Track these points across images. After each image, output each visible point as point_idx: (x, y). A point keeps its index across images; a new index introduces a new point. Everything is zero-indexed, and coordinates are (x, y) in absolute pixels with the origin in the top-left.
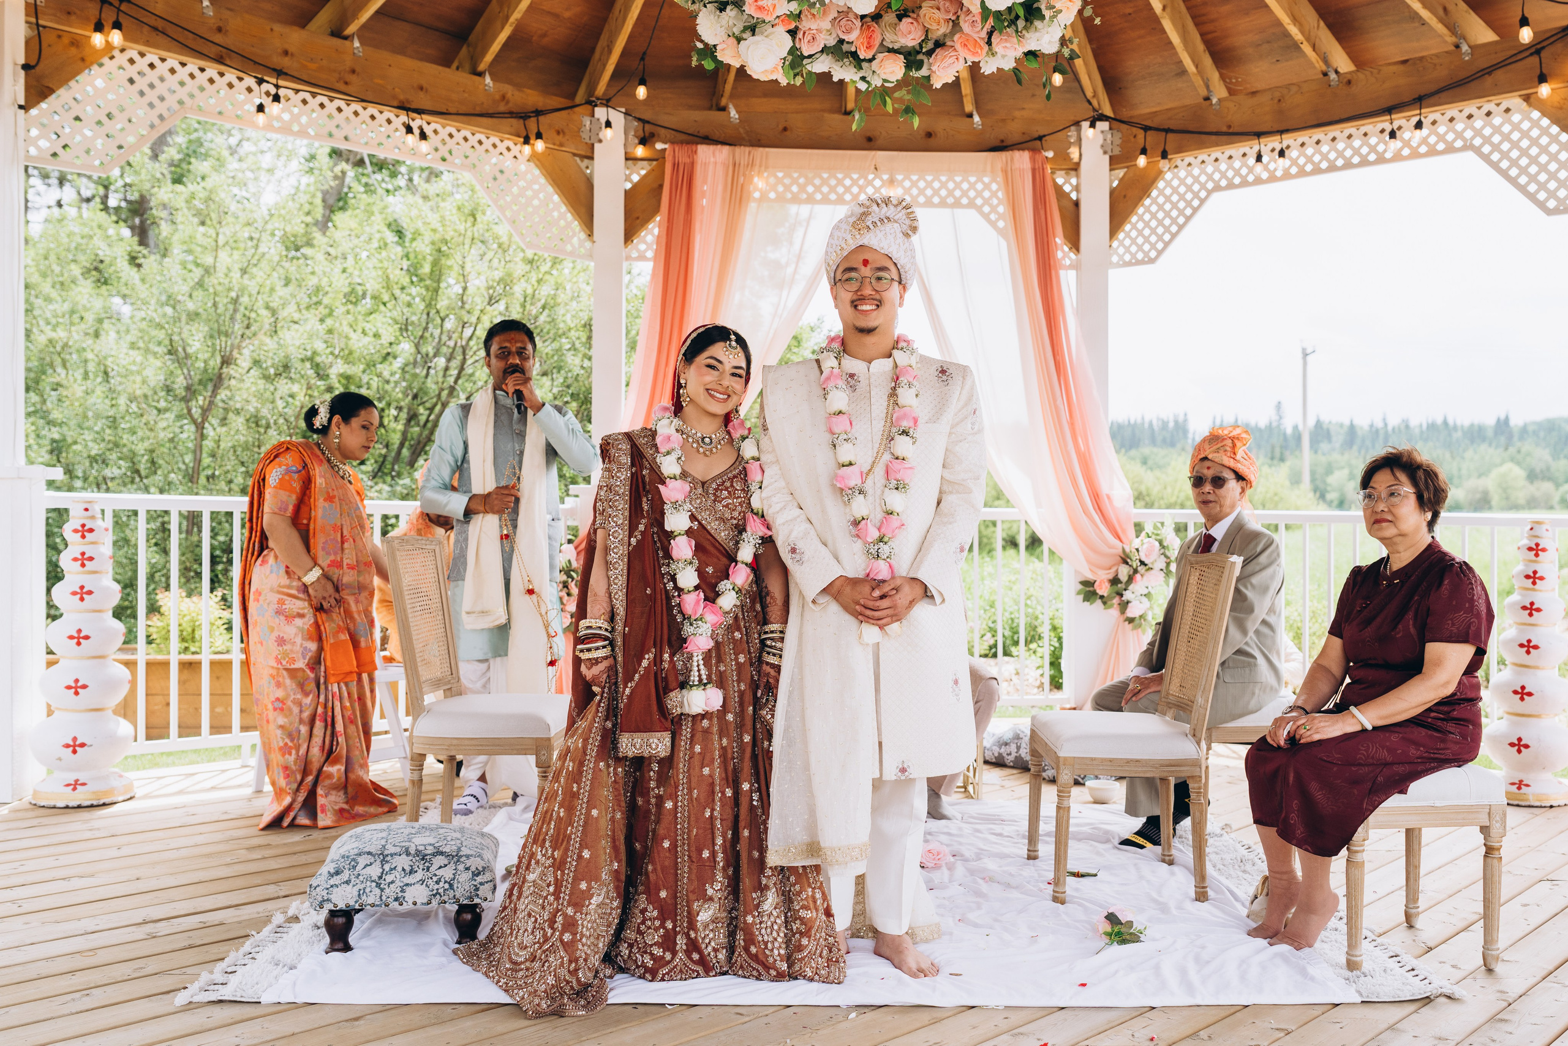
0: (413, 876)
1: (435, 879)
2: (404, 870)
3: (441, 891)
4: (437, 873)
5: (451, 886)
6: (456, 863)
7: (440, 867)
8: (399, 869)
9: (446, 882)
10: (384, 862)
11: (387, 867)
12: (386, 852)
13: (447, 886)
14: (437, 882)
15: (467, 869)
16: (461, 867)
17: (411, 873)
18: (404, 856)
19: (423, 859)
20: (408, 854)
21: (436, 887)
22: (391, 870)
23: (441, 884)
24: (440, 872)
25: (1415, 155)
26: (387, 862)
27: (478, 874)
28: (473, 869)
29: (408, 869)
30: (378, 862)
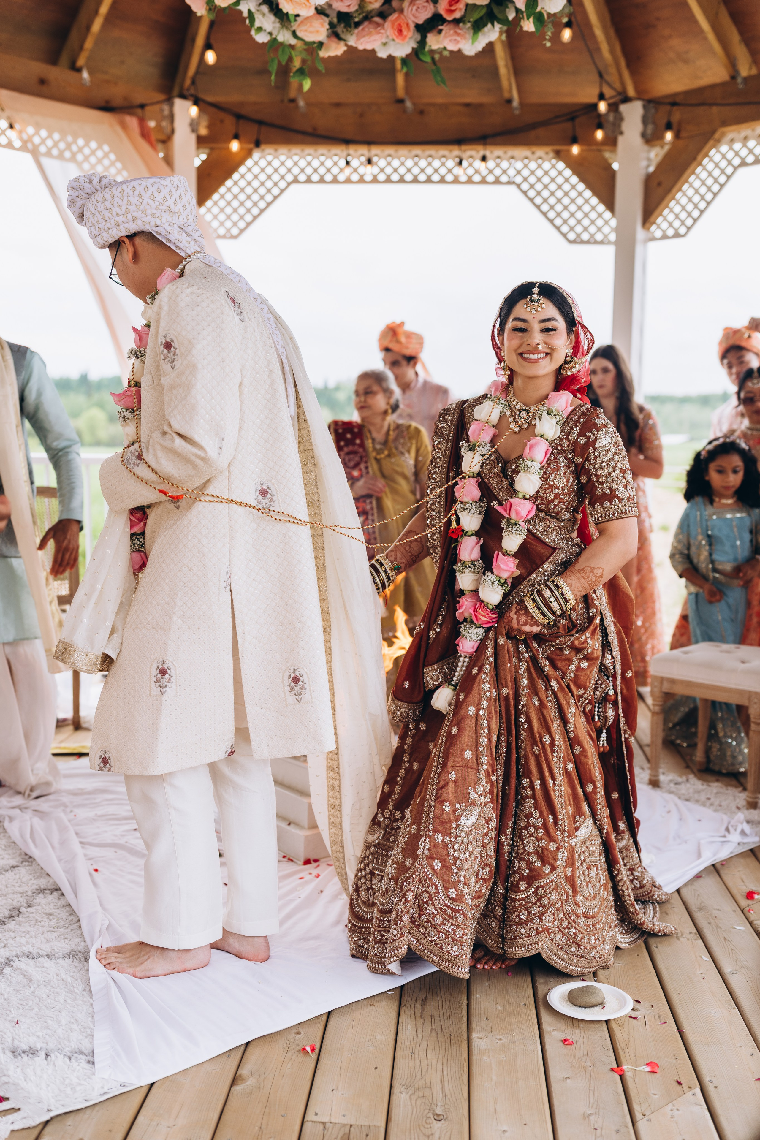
25: (470, 181)
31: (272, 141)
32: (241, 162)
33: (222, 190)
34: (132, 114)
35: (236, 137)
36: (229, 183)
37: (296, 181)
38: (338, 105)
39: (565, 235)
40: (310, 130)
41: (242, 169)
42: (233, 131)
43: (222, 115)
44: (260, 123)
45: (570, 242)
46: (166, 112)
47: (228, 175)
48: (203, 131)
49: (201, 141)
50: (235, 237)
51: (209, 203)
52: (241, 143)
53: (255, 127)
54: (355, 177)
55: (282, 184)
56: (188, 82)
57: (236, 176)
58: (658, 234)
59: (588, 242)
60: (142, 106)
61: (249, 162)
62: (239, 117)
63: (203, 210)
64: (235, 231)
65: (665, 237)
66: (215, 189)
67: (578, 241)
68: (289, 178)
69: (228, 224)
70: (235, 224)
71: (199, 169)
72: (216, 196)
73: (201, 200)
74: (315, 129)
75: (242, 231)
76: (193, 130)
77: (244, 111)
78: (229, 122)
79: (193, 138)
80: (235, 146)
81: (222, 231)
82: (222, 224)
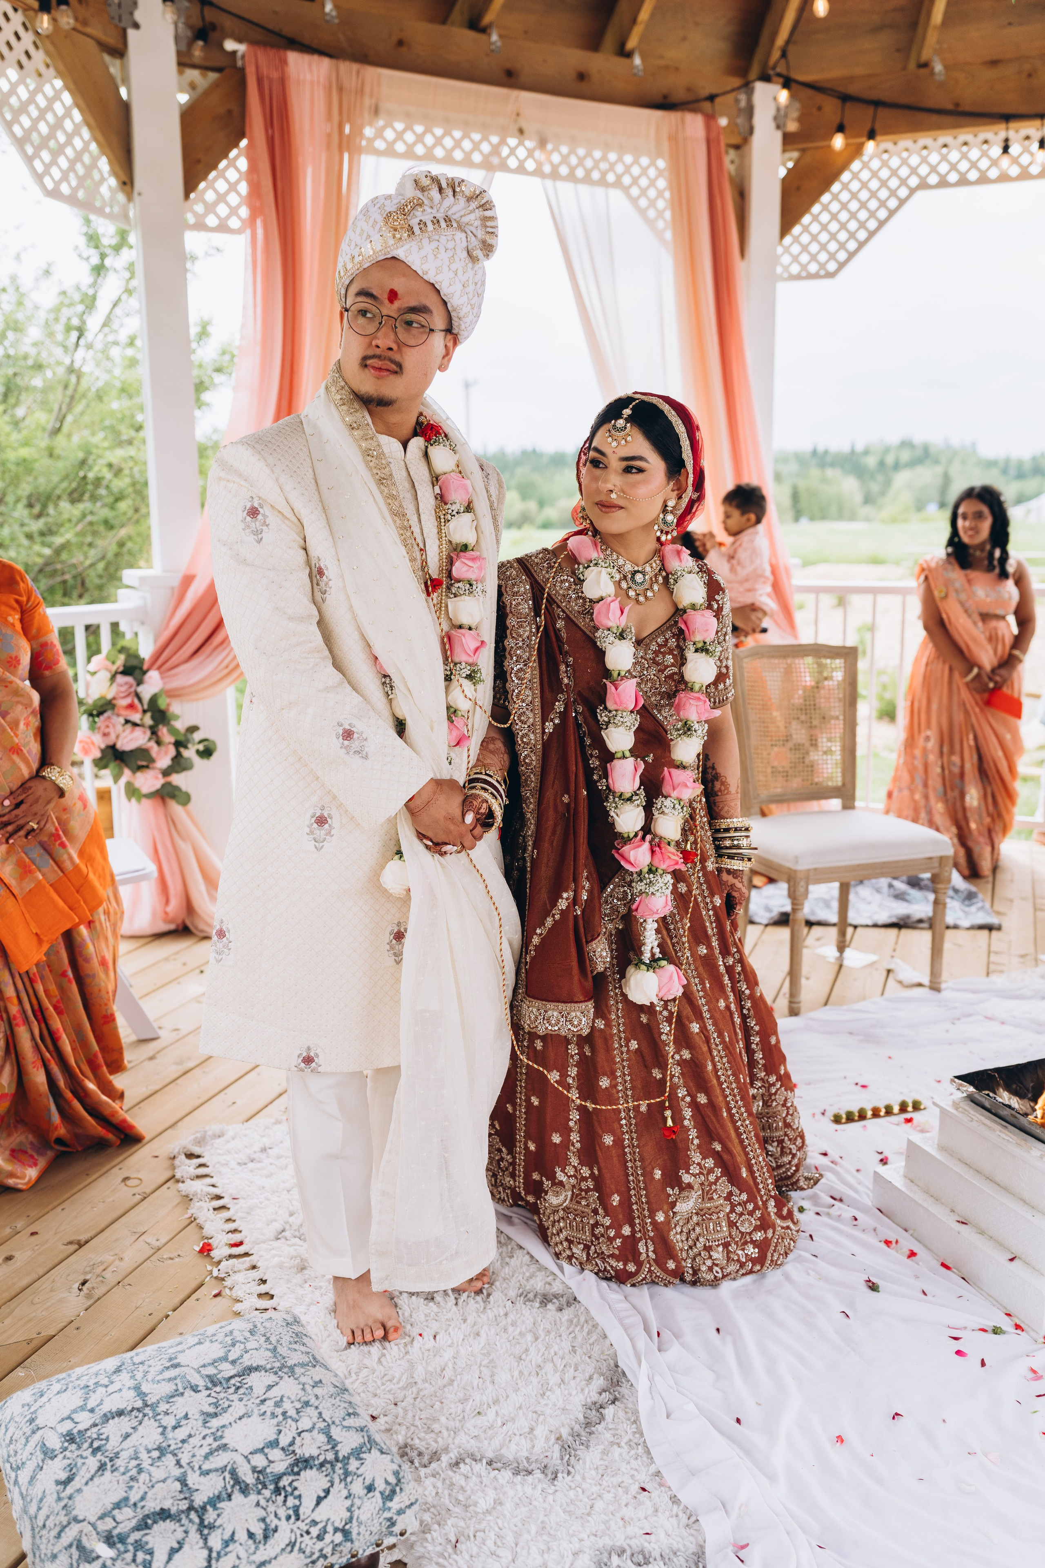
0: (271, 1542)
1: (315, 1531)
2: (251, 1535)
3: (328, 1550)
4: (316, 1516)
5: (346, 1533)
6: (343, 1480)
7: (319, 1500)
8: (241, 1536)
9: (336, 1530)
10: (205, 1528)
11: (215, 1542)
12: (199, 1500)
13: (339, 1537)
14: (320, 1538)
15: (370, 1488)
16: (357, 1488)
17: (266, 1537)
18: (237, 1497)
19: (277, 1491)
20: (245, 1490)
21: (320, 1545)
22: (226, 1543)
23: (328, 1538)
24: (321, 1515)
26: (211, 1527)
27: (393, 1492)
28: (380, 1485)
29: (258, 1529)
30: (194, 1536)
31: (893, 130)
32: (845, 167)
33: (816, 208)
34: (694, 111)
35: (841, 129)
36: (826, 198)
37: (924, 185)
38: (994, 63)
40: (950, 106)
41: (846, 176)
42: (836, 121)
43: (820, 98)
44: (877, 104)
46: (743, 104)
47: (826, 186)
48: (792, 127)
49: (789, 140)
50: (831, 275)
51: (797, 230)
52: (846, 138)
53: (870, 110)
54: (1014, 171)
55: (903, 192)
56: (776, 54)
57: (836, 187)
60: (711, 98)
61: (856, 165)
62: (845, 98)
63: (788, 240)
64: (832, 266)
66: (806, 209)
68: (914, 182)
69: (823, 257)
70: (832, 256)
71: (784, 180)
72: (806, 219)
73: (786, 227)
74: (957, 105)
75: (842, 265)
76: (778, 127)
77: (853, 89)
78: (831, 108)
79: (778, 136)
80: (838, 142)
81: (813, 268)
82: (814, 258)
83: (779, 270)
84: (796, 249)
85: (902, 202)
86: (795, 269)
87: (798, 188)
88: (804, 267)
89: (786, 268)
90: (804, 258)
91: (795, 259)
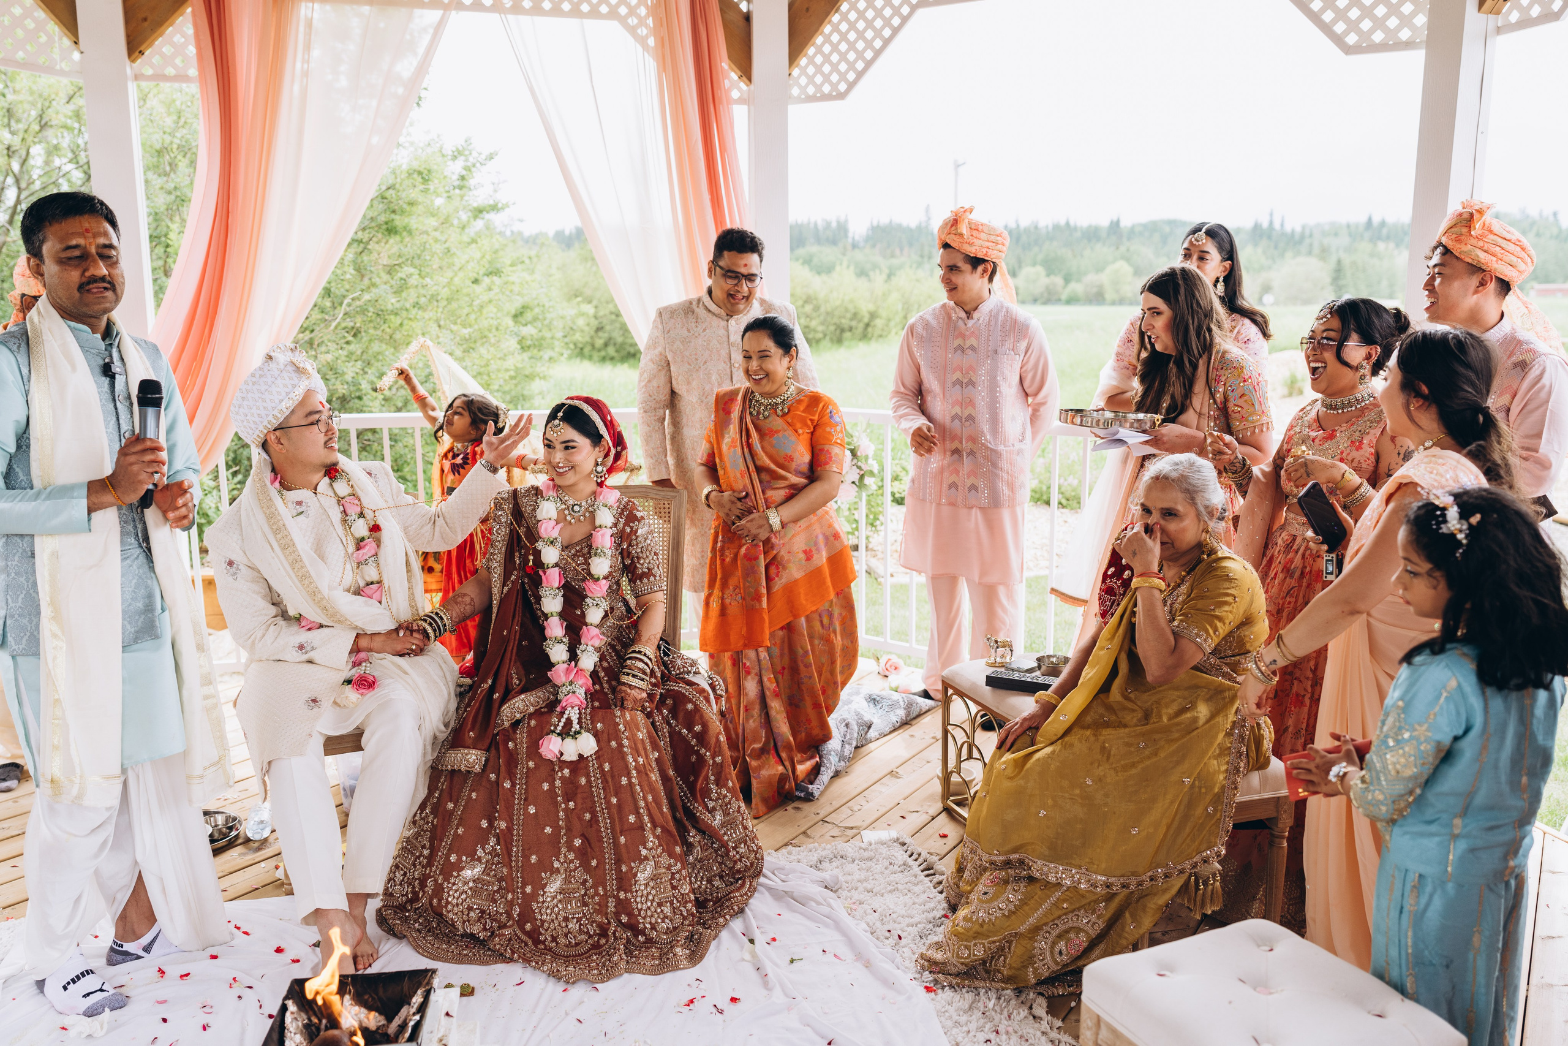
33: (827, 29)
36: (836, 18)
39: (1338, 40)
45: (1348, 50)
50: (841, 96)
51: (811, 51)
55: (905, 10)
58: (1514, 17)
59: (1383, 47)
63: (803, 61)
64: (843, 87)
65: (1526, 23)
66: (816, 30)
67: (1366, 47)
69: (835, 78)
70: (843, 77)
72: (819, 40)
75: (851, 85)
81: (826, 89)
82: (827, 78)
83: (795, 91)
84: (811, 70)
85: (905, 20)
86: (811, 90)
87: (808, 10)
88: (818, 88)
89: (803, 89)
90: (819, 79)
91: (811, 80)
